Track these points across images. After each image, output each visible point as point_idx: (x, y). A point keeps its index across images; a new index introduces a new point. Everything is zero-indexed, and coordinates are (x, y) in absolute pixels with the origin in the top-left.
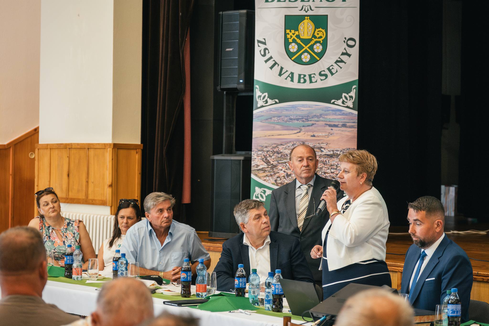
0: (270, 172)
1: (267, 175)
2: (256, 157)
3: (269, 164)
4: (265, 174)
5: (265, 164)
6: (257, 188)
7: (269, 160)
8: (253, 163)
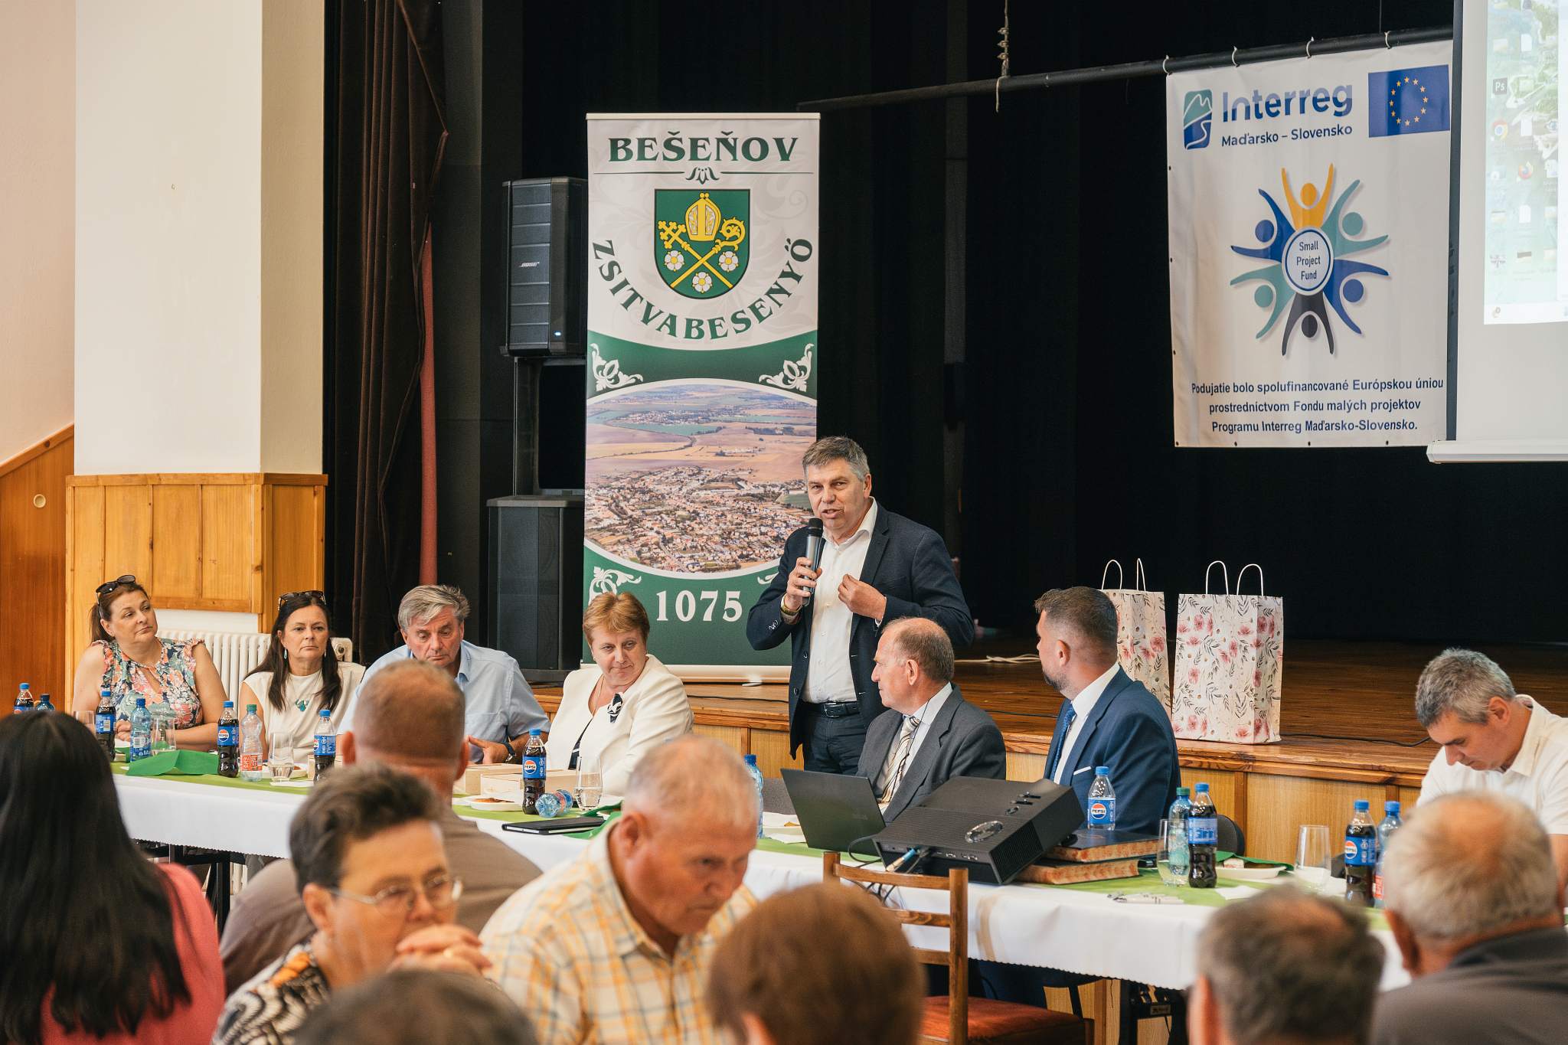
0: (626, 534)
1: (619, 541)
2: (594, 501)
3: (624, 516)
4: (615, 539)
5: (616, 517)
6: (597, 570)
7: (625, 508)
8: (588, 515)
